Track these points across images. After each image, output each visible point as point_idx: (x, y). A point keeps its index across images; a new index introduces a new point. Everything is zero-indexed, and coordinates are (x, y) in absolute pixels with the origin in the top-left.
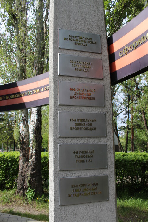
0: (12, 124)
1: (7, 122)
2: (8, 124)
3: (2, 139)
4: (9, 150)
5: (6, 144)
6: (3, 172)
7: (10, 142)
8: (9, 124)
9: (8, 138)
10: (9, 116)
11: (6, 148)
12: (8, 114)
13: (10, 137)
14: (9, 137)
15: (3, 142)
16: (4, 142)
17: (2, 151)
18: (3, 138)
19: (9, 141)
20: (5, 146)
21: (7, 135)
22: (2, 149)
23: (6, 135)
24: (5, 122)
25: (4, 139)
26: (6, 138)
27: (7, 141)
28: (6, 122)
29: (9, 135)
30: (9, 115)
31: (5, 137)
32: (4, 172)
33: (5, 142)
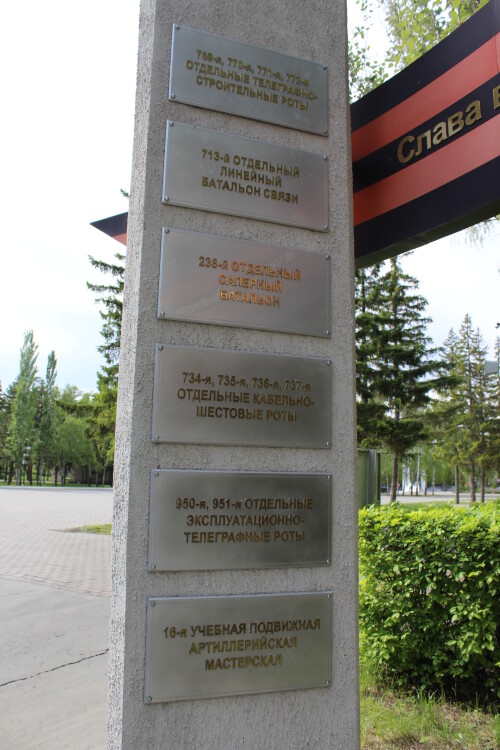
0: (483, 400)
1: (465, 393)
2: (468, 401)
3: (451, 451)
4: (480, 489)
5: (468, 471)
6: (484, 611)
7: (483, 461)
8: (471, 399)
9: (471, 450)
10: (470, 371)
11: (469, 484)
12: (466, 365)
13: (479, 446)
14: (475, 444)
15: (455, 462)
16: (461, 464)
17: (455, 494)
18: (455, 450)
19: (479, 459)
20: (462, 477)
21: (469, 439)
22: (455, 488)
23: (465, 438)
24: (459, 393)
25: (461, 454)
26: (467, 449)
27: (471, 459)
28: (462, 392)
29: (478, 439)
30: (470, 367)
31: (460, 447)
32: (488, 615)
33: (462, 460)
